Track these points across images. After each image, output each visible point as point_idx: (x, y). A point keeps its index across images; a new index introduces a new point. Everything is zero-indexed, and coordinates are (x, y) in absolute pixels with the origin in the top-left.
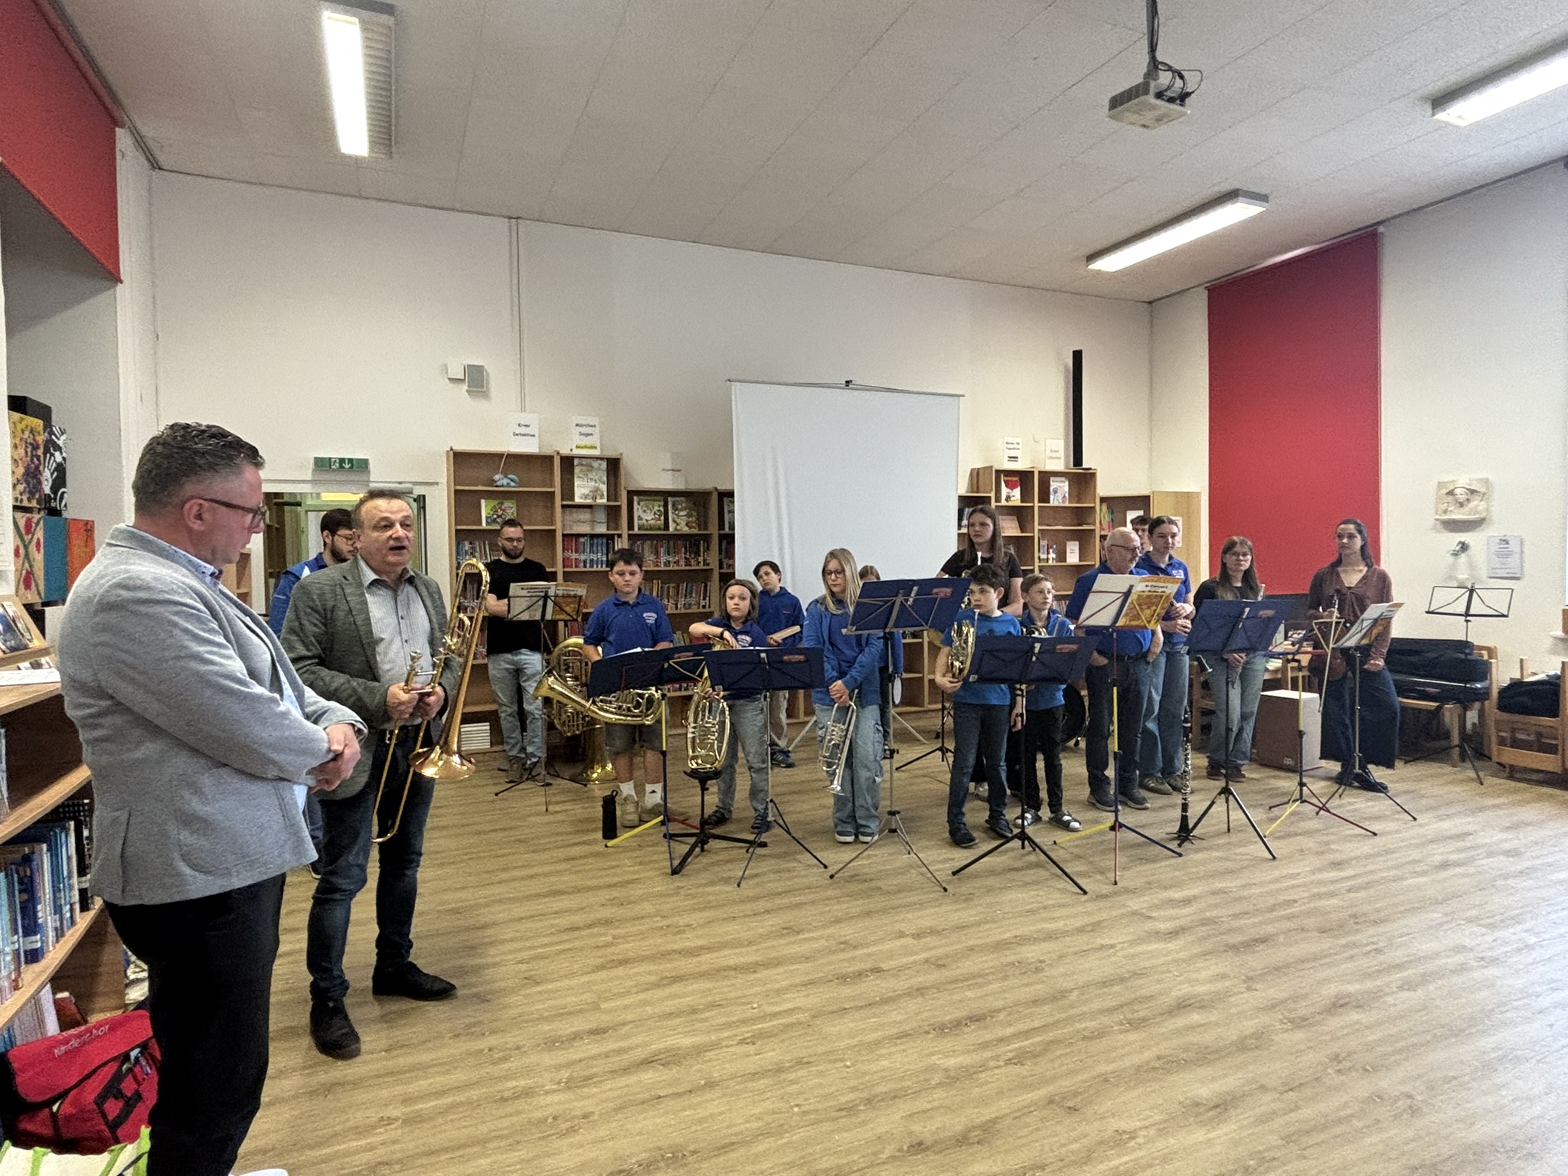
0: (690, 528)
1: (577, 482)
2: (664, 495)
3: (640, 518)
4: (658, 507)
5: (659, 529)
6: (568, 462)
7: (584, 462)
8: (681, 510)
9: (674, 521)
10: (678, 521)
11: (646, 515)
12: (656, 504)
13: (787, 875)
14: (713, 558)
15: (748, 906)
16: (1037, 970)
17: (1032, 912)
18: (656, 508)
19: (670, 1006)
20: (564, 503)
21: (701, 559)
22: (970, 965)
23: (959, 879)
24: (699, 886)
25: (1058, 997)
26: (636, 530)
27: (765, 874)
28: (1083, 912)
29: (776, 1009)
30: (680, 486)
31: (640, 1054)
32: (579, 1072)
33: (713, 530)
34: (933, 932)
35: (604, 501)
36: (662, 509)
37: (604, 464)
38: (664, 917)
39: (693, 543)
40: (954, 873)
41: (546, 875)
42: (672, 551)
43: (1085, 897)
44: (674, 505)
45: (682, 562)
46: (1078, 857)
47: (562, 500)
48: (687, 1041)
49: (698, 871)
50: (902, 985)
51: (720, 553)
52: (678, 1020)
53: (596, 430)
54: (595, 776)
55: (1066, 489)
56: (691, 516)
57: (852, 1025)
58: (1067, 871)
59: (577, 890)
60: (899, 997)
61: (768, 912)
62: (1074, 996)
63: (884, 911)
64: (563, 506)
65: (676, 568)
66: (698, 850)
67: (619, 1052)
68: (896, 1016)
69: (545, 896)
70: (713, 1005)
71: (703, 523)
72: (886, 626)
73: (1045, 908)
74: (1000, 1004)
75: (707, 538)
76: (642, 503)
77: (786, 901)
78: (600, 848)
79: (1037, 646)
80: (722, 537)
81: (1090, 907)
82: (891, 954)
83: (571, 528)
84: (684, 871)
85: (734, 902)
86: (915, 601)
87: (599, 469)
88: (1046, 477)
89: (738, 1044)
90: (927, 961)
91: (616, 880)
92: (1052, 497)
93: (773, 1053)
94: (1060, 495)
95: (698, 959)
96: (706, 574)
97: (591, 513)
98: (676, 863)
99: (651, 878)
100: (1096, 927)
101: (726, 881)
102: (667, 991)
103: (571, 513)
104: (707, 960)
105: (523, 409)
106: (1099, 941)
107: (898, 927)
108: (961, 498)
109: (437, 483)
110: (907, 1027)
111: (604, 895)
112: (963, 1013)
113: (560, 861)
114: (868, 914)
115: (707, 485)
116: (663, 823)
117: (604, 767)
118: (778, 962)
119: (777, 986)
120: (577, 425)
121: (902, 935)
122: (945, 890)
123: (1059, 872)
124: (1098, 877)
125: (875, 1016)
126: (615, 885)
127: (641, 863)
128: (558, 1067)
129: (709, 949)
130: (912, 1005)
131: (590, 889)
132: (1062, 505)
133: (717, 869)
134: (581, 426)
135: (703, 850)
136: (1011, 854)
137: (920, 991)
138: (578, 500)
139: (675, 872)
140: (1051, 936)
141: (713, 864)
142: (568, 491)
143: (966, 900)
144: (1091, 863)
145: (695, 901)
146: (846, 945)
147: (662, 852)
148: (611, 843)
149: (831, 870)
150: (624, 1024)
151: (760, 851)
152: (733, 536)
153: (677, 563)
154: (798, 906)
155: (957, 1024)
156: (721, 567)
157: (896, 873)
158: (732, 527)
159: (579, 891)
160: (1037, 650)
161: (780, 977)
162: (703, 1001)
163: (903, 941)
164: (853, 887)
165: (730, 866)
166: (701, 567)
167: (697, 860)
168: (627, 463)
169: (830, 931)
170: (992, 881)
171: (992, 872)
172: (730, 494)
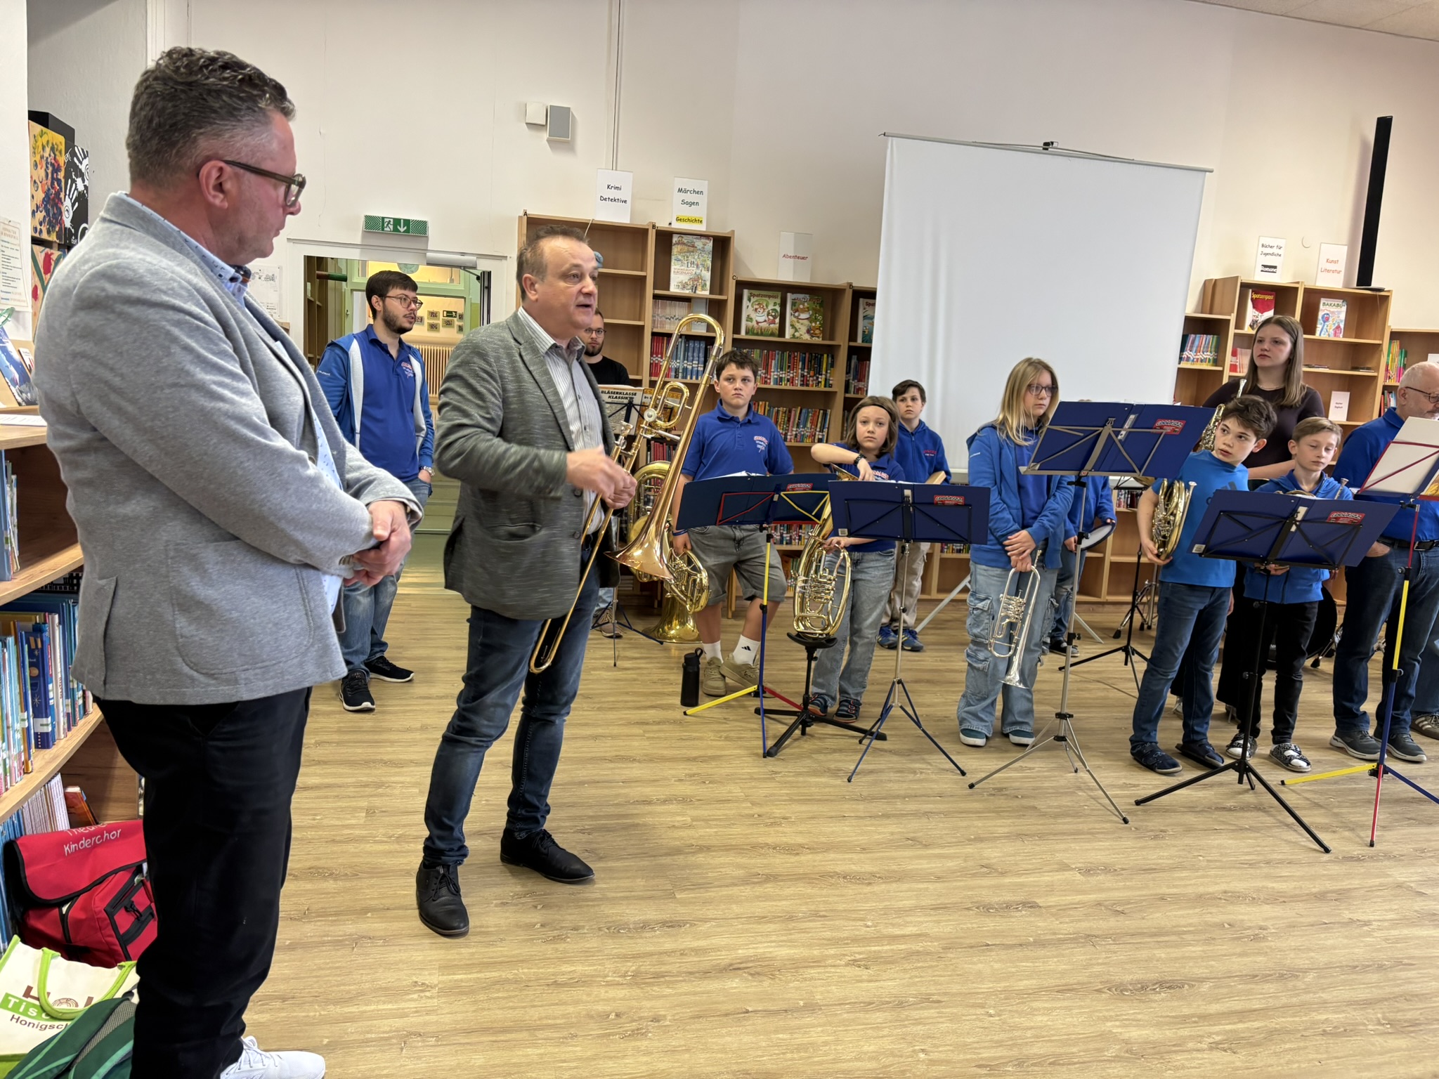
0: (812, 336)
1: (675, 266)
2: (782, 290)
3: (749, 319)
4: (773, 305)
5: (772, 334)
6: (665, 239)
7: (686, 239)
8: (803, 311)
9: (793, 326)
10: (798, 325)
11: (757, 315)
12: (772, 301)
13: (911, 777)
14: (837, 378)
15: (861, 807)
16: (1256, 938)
17: (1252, 865)
18: (771, 307)
19: (760, 908)
20: (657, 292)
21: (822, 379)
22: (1159, 918)
23: (1145, 811)
24: (800, 774)
25: (1285, 975)
26: (743, 335)
27: (881, 771)
28: (1326, 873)
29: (897, 932)
30: (804, 279)
31: (724, 958)
32: (647, 966)
33: (842, 340)
34: (1107, 869)
35: (706, 293)
36: (778, 308)
37: (710, 244)
38: (753, 804)
39: (813, 356)
40: (1138, 803)
41: (613, 737)
42: (786, 364)
43: (1326, 857)
44: (793, 304)
45: (798, 381)
46: (1317, 805)
47: (655, 288)
48: (784, 952)
49: (800, 757)
50: (1066, 927)
51: (848, 372)
52: (772, 927)
53: (703, 200)
54: (673, 632)
55: (1343, 316)
56: (816, 320)
57: (997, 966)
58: (1305, 820)
59: (651, 759)
60: (1061, 942)
61: (886, 816)
62: (1310, 977)
63: (1041, 836)
64: (656, 297)
65: (789, 387)
66: (798, 732)
67: (697, 951)
68: (1056, 965)
69: (611, 761)
70: (816, 915)
71: (829, 329)
72: (1082, 467)
73: (1268, 862)
74: (1200, 971)
75: (832, 350)
76: (753, 300)
77: (912, 806)
78: (677, 713)
79: (1302, 510)
80: (852, 351)
81: (1335, 869)
82: (1051, 889)
83: (663, 327)
84: (780, 755)
85: (843, 799)
86: (1129, 434)
87: (703, 250)
88: (1314, 297)
89: (847, 965)
90: (1099, 904)
91: (695, 753)
92: (1319, 327)
93: (891, 983)
94: (1331, 326)
95: (797, 858)
96: (828, 397)
97: (690, 307)
98: (770, 743)
99: (739, 757)
100: (1342, 896)
101: (835, 773)
102: (759, 890)
103: (664, 307)
104: (807, 861)
105: (615, 167)
106: (1347, 915)
107: (1059, 856)
108: (1188, 320)
109: (505, 257)
110: (1071, 980)
111: (682, 769)
112: (1153, 976)
113: (630, 723)
114: (1020, 836)
115: (839, 281)
116: (756, 694)
117: (683, 624)
118: (900, 877)
119: (901, 904)
120: (680, 190)
121: (1064, 867)
122: (1126, 821)
123: (1292, 820)
124: (1347, 834)
125: (1027, 959)
126: (694, 759)
127: (727, 738)
128: (625, 958)
129: (812, 849)
130: (1080, 955)
131: (664, 759)
132: (1332, 338)
133: (821, 757)
134: (686, 191)
135: (803, 733)
136: (1222, 790)
137: (1089, 939)
138: (674, 289)
139: (768, 754)
140: (1276, 899)
141: (819, 751)
142: (663, 277)
143: (1156, 837)
144: (1336, 815)
145: (795, 791)
146: (989, 869)
147: (752, 730)
148: (690, 711)
149: (971, 778)
150: (705, 920)
151: (877, 744)
152: (869, 350)
153: (791, 381)
154: (927, 814)
155: (1143, 989)
156: (847, 390)
157: (1058, 793)
158: (868, 338)
159: (651, 761)
160: (1300, 517)
161: (904, 896)
162: (804, 908)
163: (1068, 875)
164: (1002, 802)
165: (837, 756)
166: (822, 388)
167: (796, 744)
168: (737, 246)
169: (969, 849)
170: (1191, 819)
171: (1191, 808)
172: (871, 295)
